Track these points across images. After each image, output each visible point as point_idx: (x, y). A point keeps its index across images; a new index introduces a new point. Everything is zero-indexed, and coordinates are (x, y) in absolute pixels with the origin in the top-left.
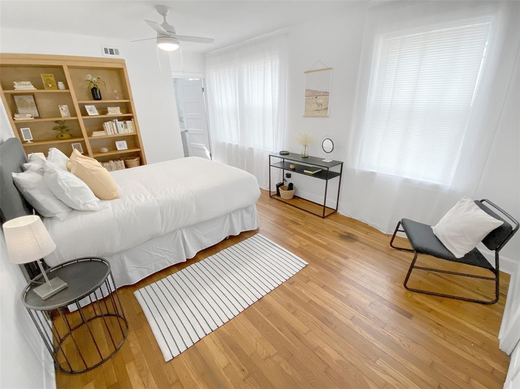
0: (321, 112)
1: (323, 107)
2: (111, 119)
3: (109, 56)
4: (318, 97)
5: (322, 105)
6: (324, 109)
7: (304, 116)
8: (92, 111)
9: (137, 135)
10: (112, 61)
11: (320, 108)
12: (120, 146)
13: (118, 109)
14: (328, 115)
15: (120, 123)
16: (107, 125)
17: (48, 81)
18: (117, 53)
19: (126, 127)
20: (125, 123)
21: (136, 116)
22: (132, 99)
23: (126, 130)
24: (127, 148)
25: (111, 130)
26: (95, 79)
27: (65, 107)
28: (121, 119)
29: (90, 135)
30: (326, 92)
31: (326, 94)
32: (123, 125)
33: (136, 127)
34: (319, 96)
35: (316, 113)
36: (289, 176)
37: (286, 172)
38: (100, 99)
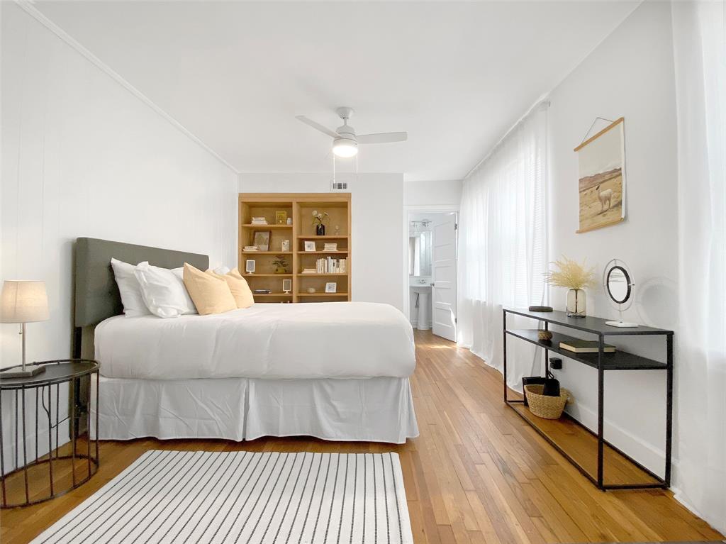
0: (609, 213)
1: (613, 202)
2: (325, 256)
3: (338, 191)
4: (601, 186)
5: (609, 200)
6: (614, 206)
7: (578, 232)
8: (310, 247)
9: (347, 276)
10: (339, 195)
11: (606, 207)
12: (330, 288)
13: (335, 245)
14: (623, 217)
15: (332, 261)
16: (320, 262)
17: (281, 218)
18: (345, 187)
19: (338, 267)
20: (338, 261)
21: (350, 253)
22: (350, 235)
23: (337, 270)
24: (335, 292)
25: (323, 267)
26: (320, 215)
27: (286, 242)
28: (333, 256)
29: (300, 271)
30: (616, 170)
31: (617, 173)
32: (336, 263)
33: (348, 267)
34: (602, 182)
35: (601, 219)
36: (557, 364)
37: (552, 354)
38: (324, 234)
